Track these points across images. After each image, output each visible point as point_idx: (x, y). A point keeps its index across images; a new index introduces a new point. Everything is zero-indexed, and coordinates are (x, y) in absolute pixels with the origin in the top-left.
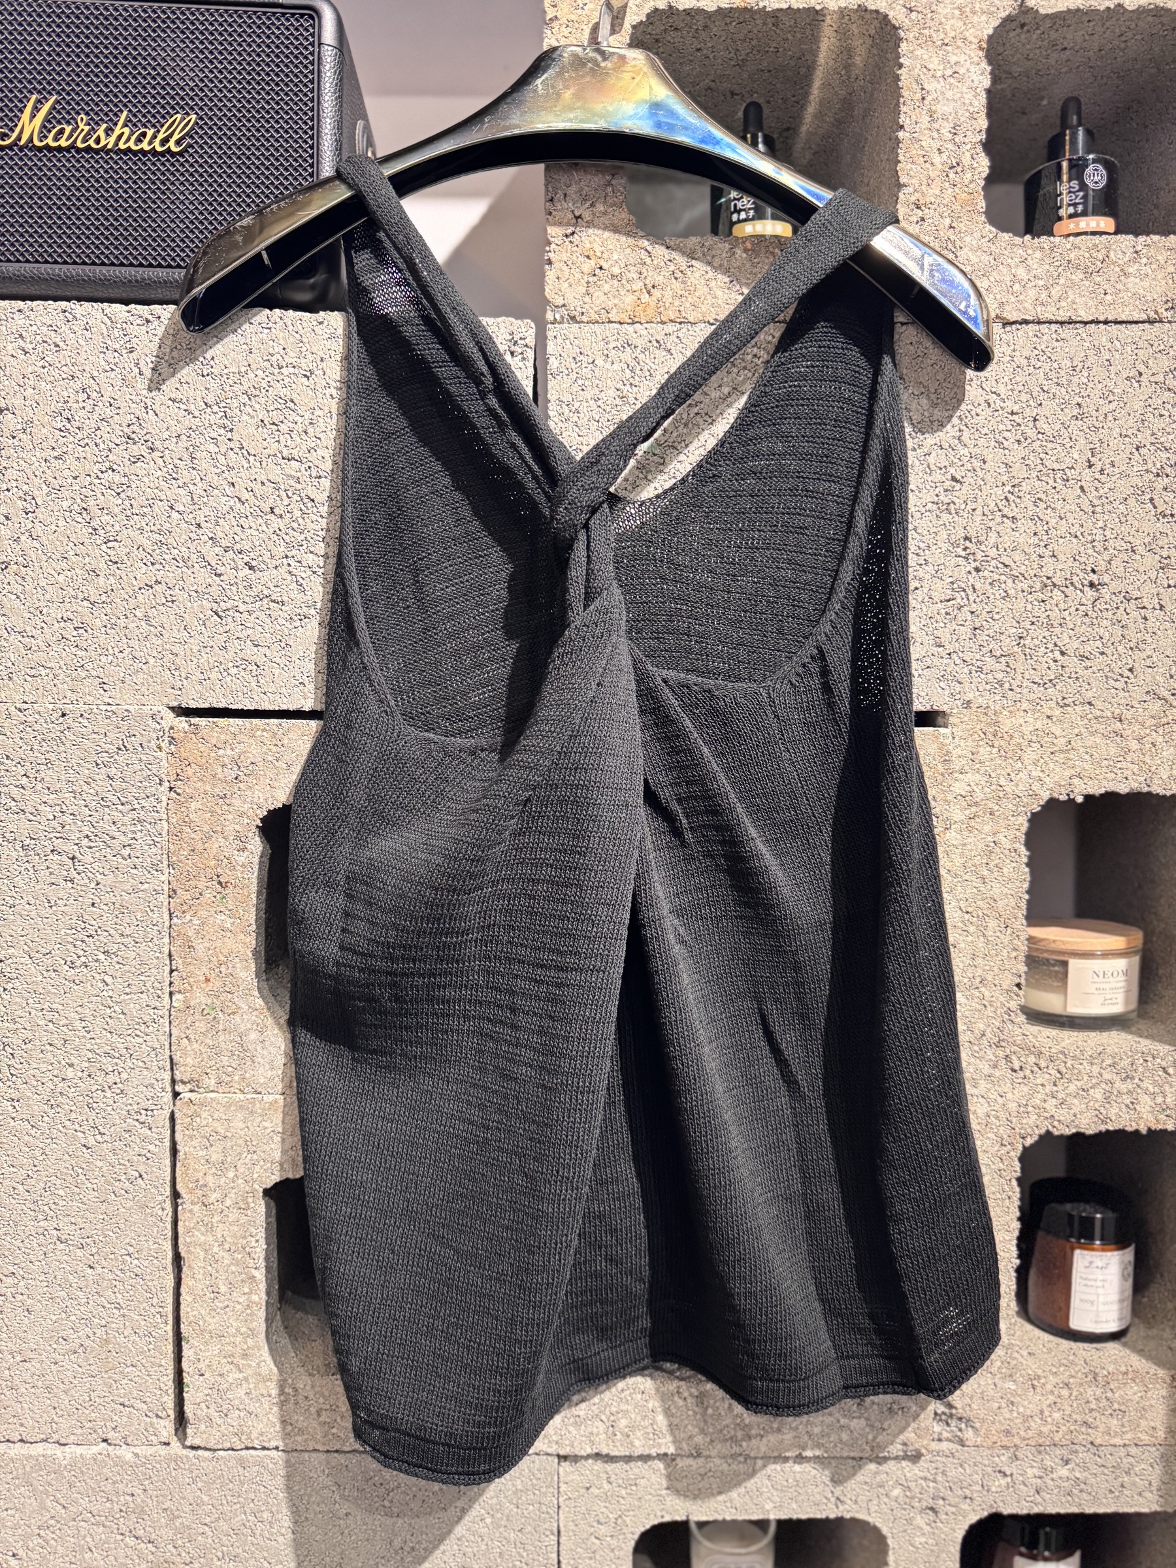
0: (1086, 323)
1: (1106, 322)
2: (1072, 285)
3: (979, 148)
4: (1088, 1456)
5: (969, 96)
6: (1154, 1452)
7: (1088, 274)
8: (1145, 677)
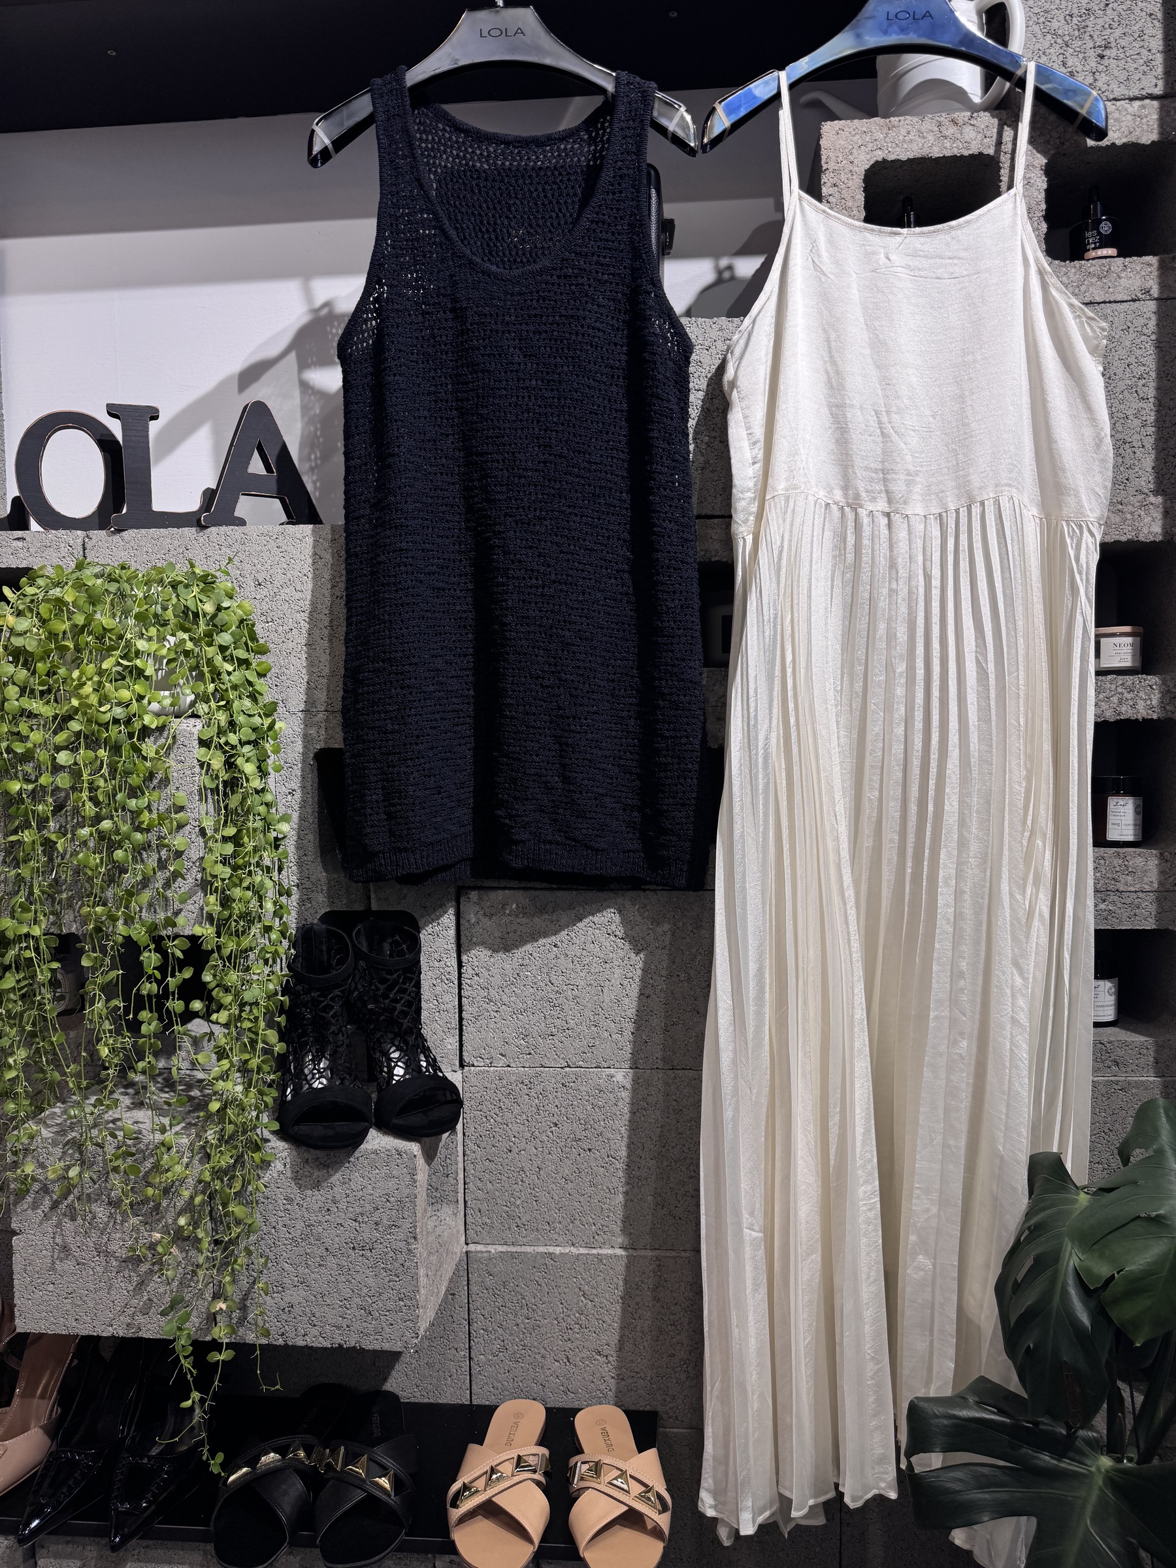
0: (1099, 303)
1: (1110, 302)
2: (1092, 284)
3: (1042, 219)
4: (1116, 898)
5: (1036, 193)
6: (1152, 896)
7: (1100, 278)
8: (1135, 483)
